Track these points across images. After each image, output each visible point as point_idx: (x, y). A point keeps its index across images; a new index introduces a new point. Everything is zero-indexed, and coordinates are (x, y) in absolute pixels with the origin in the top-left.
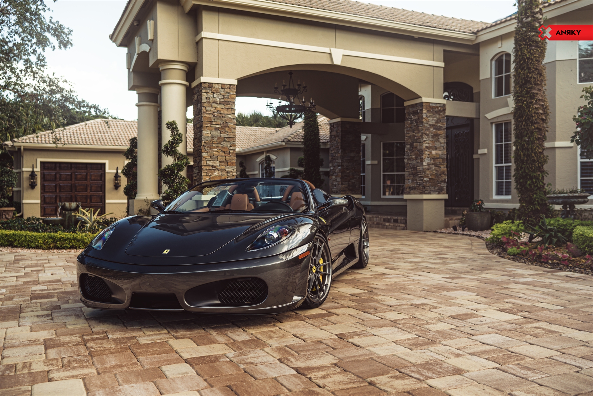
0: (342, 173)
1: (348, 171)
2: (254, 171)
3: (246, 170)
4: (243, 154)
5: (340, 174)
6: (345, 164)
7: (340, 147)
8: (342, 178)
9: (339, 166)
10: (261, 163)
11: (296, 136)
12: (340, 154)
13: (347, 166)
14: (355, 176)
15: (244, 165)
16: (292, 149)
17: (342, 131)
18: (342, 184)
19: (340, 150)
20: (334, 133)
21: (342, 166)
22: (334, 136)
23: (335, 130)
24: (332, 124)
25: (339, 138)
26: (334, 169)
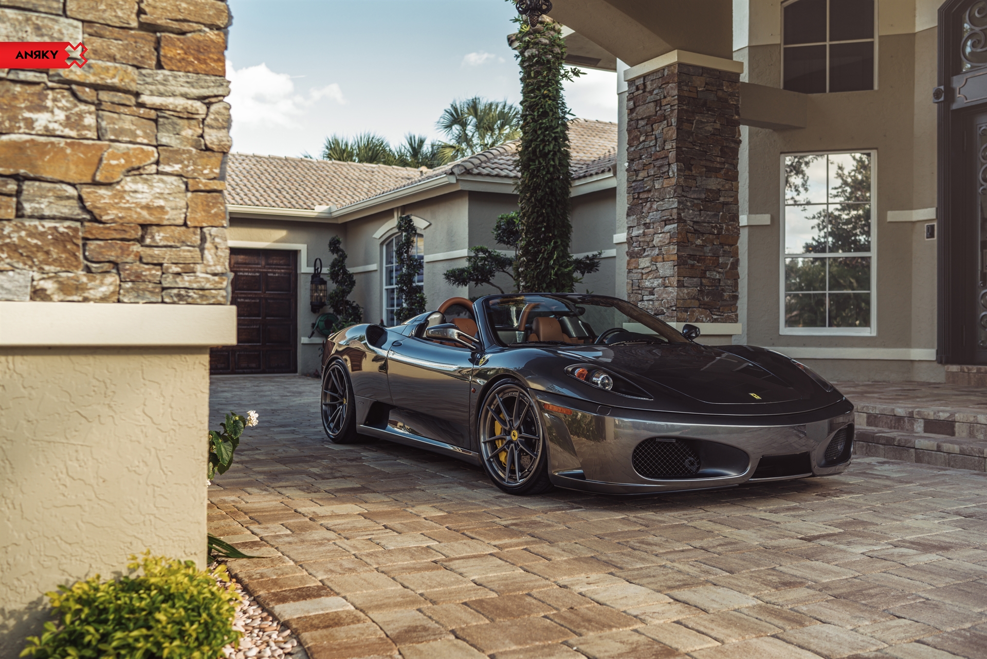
0: (681, 245)
1: (699, 242)
2: (367, 263)
3: (346, 261)
4: (340, 221)
5: (674, 249)
6: (690, 214)
7: (672, 155)
8: (681, 263)
9: (667, 222)
10: (387, 242)
11: (485, 162)
12: (674, 181)
13: (695, 222)
14: (721, 260)
15: (341, 246)
16: (477, 198)
17: (680, 98)
18: (680, 285)
19: (674, 167)
20: (647, 109)
21: (680, 220)
22: (649, 118)
23: (650, 98)
24: (639, 82)
25: (669, 125)
26: (644, 234)
